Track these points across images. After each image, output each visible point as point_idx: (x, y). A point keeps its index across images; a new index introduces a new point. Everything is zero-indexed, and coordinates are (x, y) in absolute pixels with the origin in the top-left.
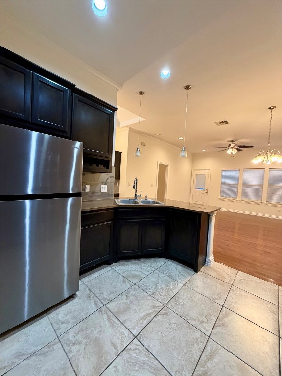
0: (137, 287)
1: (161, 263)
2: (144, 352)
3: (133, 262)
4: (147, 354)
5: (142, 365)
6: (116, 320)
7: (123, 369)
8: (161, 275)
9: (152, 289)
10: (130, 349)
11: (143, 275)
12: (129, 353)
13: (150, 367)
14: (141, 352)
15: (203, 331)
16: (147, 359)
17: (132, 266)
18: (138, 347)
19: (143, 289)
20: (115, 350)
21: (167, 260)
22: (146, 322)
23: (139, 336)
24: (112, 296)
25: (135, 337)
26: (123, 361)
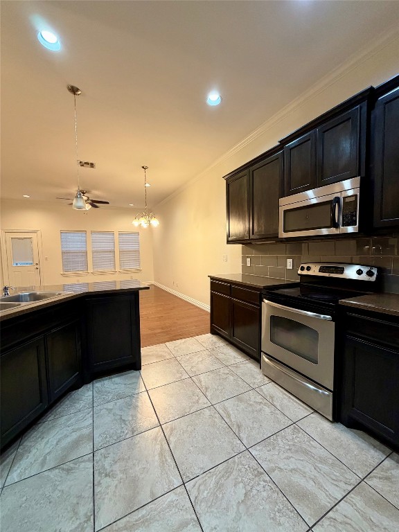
0: (103, 451)
1: (86, 394)
2: (207, 478)
3: (34, 435)
4: (209, 475)
5: (219, 486)
6: (143, 512)
7: (217, 517)
8: (110, 406)
9: (124, 430)
10: (196, 498)
11: (86, 431)
12: (201, 502)
13: (223, 476)
14: (204, 483)
15: (206, 406)
16: (215, 477)
17: (45, 440)
18: (197, 485)
19: (114, 442)
20: (190, 526)
21: (90, 386)
22: (170, 460)
23: (184, 477)
24: (85, 508)
25: (184, 484)
26: (208, 514)
